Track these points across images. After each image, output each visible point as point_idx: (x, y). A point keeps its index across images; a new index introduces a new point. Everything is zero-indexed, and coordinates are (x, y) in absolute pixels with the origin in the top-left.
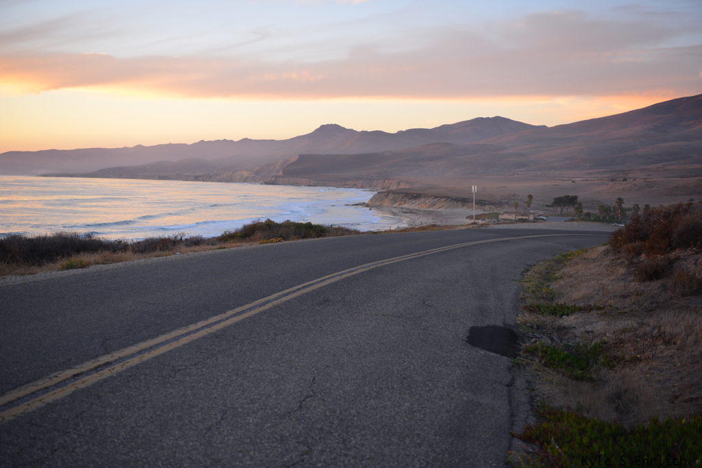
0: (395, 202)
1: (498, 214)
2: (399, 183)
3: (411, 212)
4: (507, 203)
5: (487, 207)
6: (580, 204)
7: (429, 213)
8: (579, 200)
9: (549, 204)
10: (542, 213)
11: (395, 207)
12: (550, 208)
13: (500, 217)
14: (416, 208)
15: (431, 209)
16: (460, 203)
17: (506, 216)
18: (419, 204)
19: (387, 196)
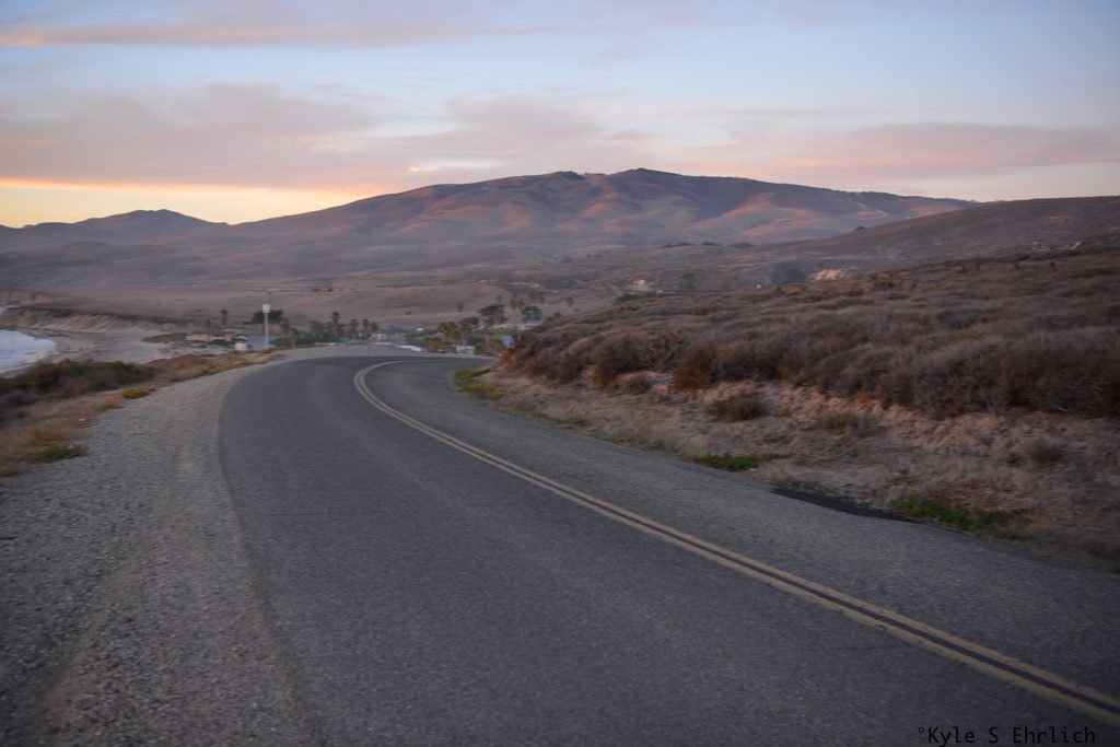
0: (35, 321)
1: (184, 335)
2: (34, 296)
3: (60, 334)
4: (191, 321)
5: (166, 326)
6: (287, 320)
7: (88, 335)
8: (285, 315)
9: (249, 320)
10: (240, 332)
11: (35, 329)
12: (249, 326)
13: (189, 338)
14: (66, 329)
15: (89, 330)
16: (129, 323)
17: (195, 337)
18: (70, 324)
19: (22, 314)
